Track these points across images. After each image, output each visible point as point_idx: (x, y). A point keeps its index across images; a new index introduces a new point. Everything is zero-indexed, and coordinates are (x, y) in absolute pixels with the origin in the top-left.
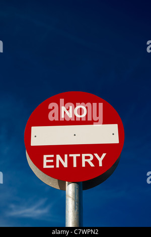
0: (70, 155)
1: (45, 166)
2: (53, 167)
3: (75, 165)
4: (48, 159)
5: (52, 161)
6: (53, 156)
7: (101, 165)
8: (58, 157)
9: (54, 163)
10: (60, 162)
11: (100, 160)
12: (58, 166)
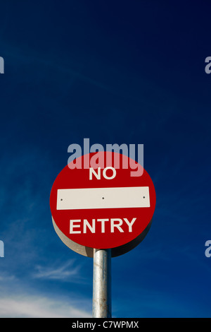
0: (98, 220)
1: (72, 232)
2: (79, 232)
3: (103, 231)
4: (74, 224)
5: (79, 226)
6: (79, 221)
7: (130, 230)
8: (86, 222)
9: (81, 229)
10: (87, 228)
11: (130, 225)
12: (85, 232)
